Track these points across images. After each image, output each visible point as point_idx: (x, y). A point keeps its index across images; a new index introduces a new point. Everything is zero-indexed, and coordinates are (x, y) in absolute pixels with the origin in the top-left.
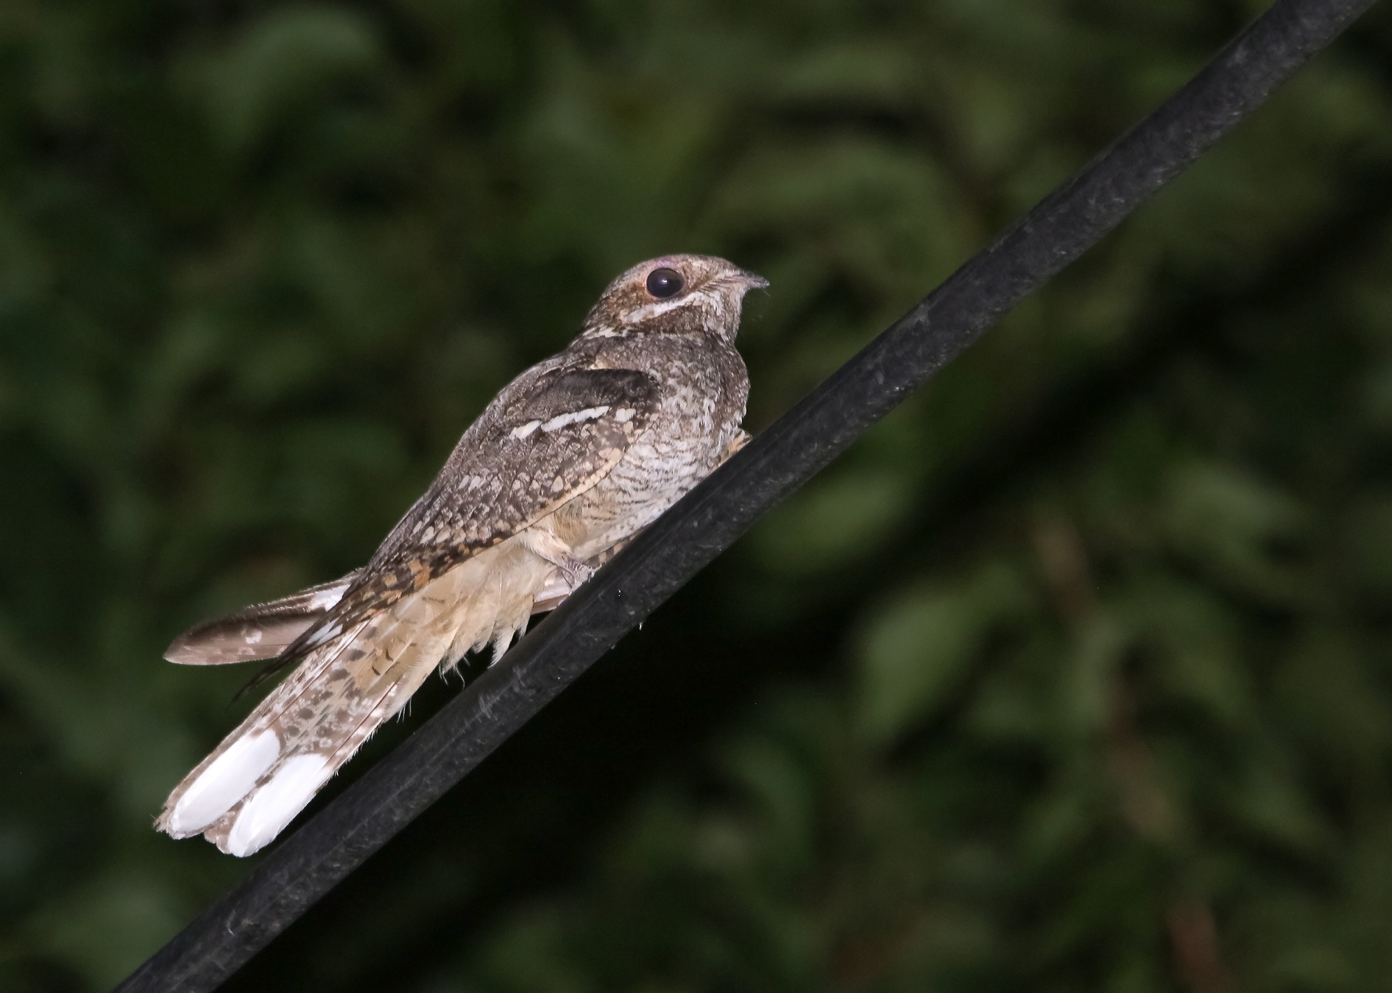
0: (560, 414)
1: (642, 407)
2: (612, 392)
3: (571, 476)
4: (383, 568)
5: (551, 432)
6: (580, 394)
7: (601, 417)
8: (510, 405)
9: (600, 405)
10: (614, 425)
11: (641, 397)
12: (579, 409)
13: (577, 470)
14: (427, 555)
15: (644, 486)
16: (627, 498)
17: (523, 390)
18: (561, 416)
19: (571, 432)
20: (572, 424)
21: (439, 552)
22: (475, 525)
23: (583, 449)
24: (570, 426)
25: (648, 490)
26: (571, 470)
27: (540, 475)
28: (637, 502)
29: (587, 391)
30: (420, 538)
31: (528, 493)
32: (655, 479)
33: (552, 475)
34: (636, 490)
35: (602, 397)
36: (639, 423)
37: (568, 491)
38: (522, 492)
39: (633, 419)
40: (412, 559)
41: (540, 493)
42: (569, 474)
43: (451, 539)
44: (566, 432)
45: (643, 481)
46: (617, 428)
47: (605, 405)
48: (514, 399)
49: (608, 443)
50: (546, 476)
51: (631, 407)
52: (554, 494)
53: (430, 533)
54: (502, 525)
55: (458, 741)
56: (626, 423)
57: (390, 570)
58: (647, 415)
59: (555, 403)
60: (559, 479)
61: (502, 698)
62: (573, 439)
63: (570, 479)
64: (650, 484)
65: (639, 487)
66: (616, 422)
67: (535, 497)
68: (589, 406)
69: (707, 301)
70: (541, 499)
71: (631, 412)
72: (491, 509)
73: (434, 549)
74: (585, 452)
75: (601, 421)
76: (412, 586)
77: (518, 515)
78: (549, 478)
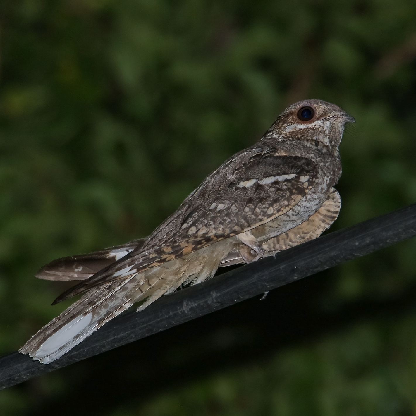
0: (268, 176)
1: (312, 176)
2: (296, 167)
3: (277, 207)
4: (163, 245)
5: (265, 185)
6: (278, 167)
7: (292, 179)
8: (236, 170)
9: (291, 173)
10: (299, 183)
11: (311, 170)
12: (279, 174)
13: (281, 204)
14: (192, 240)
15: (296, 214)
16: (288, 219)
17: (243, 163)
18: (269, 178)
19: (277, 186)
20: (277, 181)
21: (199, 239)
22: (221, 227)
23: (284, 194)
24: (276, 183)
25: (298, 216)
26: (278, 204)
27: (261, 206)
28: (291, 221)
29: (281, 166)
30: (187, 232)
31: (253, 213)
32: (302, 211)
33: (267, 206)
34: (293, 215)
35: (292, 169)
36: (311, 183)
37: (275, 214)
38: (250, 213)
39: (308, 181)
40: (182, 241)
41: (260, 214)
42: (276, 206)
43: (207, 233)
44: (274, 185)
45: (297, 211)
46: (300, 185)
47: (293, 173)
48: (238, 167)
49: (296, 192)
50: (264, 206)
51: (307, 175)
52: (268, 215)
53: (193, 230)
54: (236, 228)
55: (161, 321)
56: (305, 183)
57: (169, 246)
58: (314, 179)
59: (264, 171)
60: (271, 208)
61: (199, 305)
62: (278, 189)
63: (277, 208)
64: (300, 213)
65: (294, 213)
66: (300, 182)
67: (257, 216)
68: (285, 173)
69: (322, 126)
70: (260, 217)
71: (307, 178)
72: (232, 220)
73: (196, 237)
74: (285, 196)
75: (293, 181)
76: (182, 253)
77: (246, 224)
78: (265, 207)
